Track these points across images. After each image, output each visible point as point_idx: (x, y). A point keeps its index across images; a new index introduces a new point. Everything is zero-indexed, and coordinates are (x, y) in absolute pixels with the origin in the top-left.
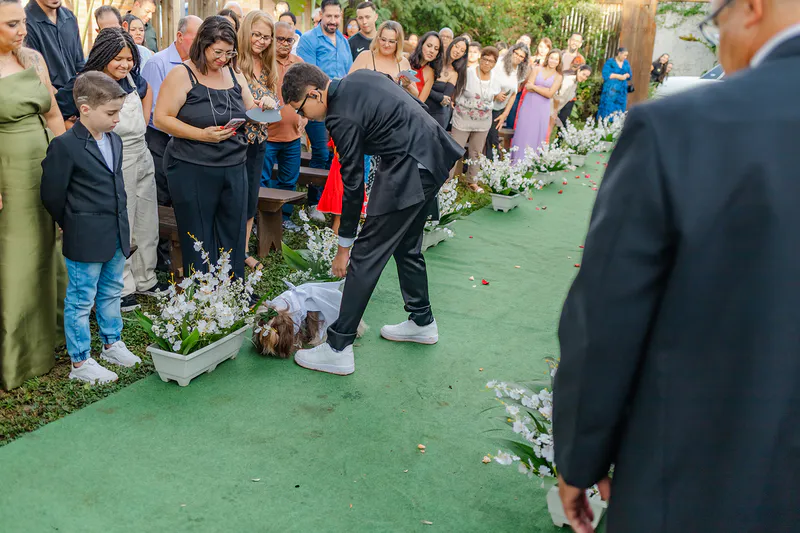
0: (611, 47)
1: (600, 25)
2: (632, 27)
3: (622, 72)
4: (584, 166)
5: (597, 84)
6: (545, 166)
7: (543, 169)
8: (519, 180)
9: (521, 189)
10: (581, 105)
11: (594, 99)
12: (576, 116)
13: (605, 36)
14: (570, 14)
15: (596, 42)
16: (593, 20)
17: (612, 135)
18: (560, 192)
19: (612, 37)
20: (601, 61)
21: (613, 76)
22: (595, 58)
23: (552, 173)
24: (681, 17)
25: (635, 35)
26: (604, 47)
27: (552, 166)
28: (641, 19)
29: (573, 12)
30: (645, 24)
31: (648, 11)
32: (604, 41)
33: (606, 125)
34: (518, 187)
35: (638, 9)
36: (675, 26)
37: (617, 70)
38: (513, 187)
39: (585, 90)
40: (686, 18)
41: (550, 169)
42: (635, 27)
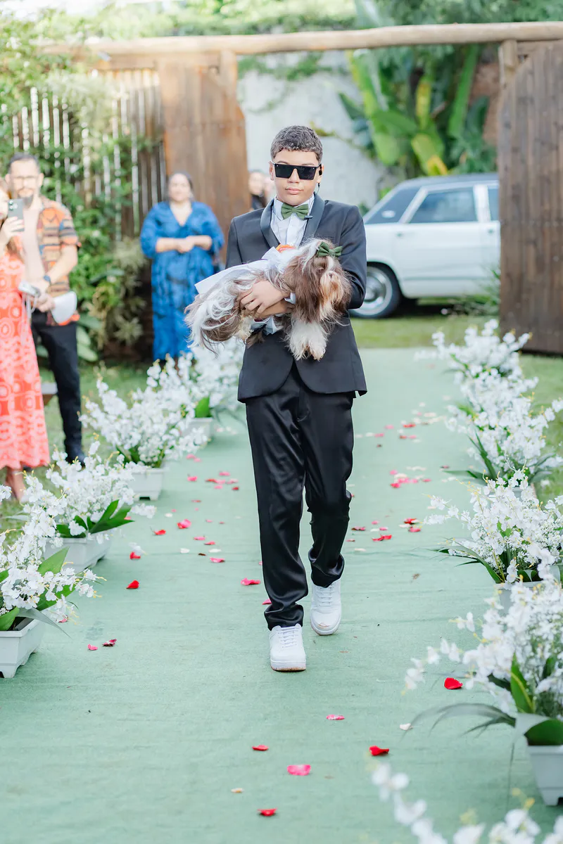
0: (145, 176)
1: (108, 125)
2: (189, 123)
3: (184, 232)
4: (162, 494)
5: (128, 270)
6: (79, 521)
7: (76, 529)
8: (36, 584)
9: (43, 605)
10: (99, 327)
11: (127, 307)
12: (91, 356)
13: (125, 149)
14: (28, 105)
15: (106, 163)
16: (92, 116)
17: (208, 400)
18: (134, 585)
19: (143, 152)
20: (127, 212)
21: (163, 244)
22: (112, 207)
23: (101, 537)
24: (281, 84)
25: (199, 140)
26: (127, 178)
27: (96, 518)
28: (207, 101)
29: (34, 98)
30: (219, 111)
31: (218, 79)
32: (125, 163)
33: (186, 377)
34: (32, 603)
35: (196, 81)
36: (271, 106)
37: (171, 228)
38: (20, 603)
39: (101, 288)
40: (293, 85)
41: (95, 528)
42: (197, 119)
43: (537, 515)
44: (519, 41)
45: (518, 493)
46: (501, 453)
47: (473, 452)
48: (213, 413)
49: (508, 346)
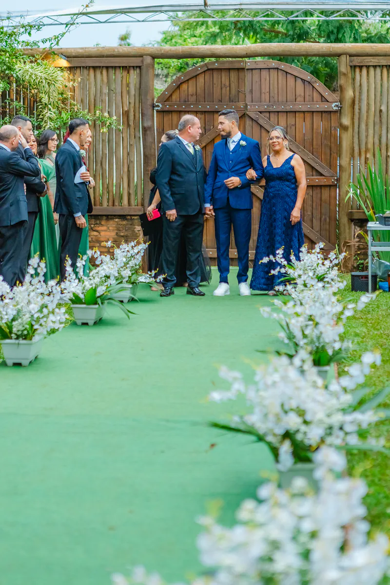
43: (321, 395)
44: (350, 56)
45: (302, 372)
46: (305, 336)
47: (282, 335)
48: (99, 301)
49: (331, 262)
